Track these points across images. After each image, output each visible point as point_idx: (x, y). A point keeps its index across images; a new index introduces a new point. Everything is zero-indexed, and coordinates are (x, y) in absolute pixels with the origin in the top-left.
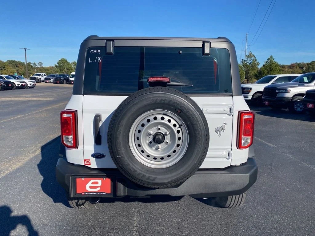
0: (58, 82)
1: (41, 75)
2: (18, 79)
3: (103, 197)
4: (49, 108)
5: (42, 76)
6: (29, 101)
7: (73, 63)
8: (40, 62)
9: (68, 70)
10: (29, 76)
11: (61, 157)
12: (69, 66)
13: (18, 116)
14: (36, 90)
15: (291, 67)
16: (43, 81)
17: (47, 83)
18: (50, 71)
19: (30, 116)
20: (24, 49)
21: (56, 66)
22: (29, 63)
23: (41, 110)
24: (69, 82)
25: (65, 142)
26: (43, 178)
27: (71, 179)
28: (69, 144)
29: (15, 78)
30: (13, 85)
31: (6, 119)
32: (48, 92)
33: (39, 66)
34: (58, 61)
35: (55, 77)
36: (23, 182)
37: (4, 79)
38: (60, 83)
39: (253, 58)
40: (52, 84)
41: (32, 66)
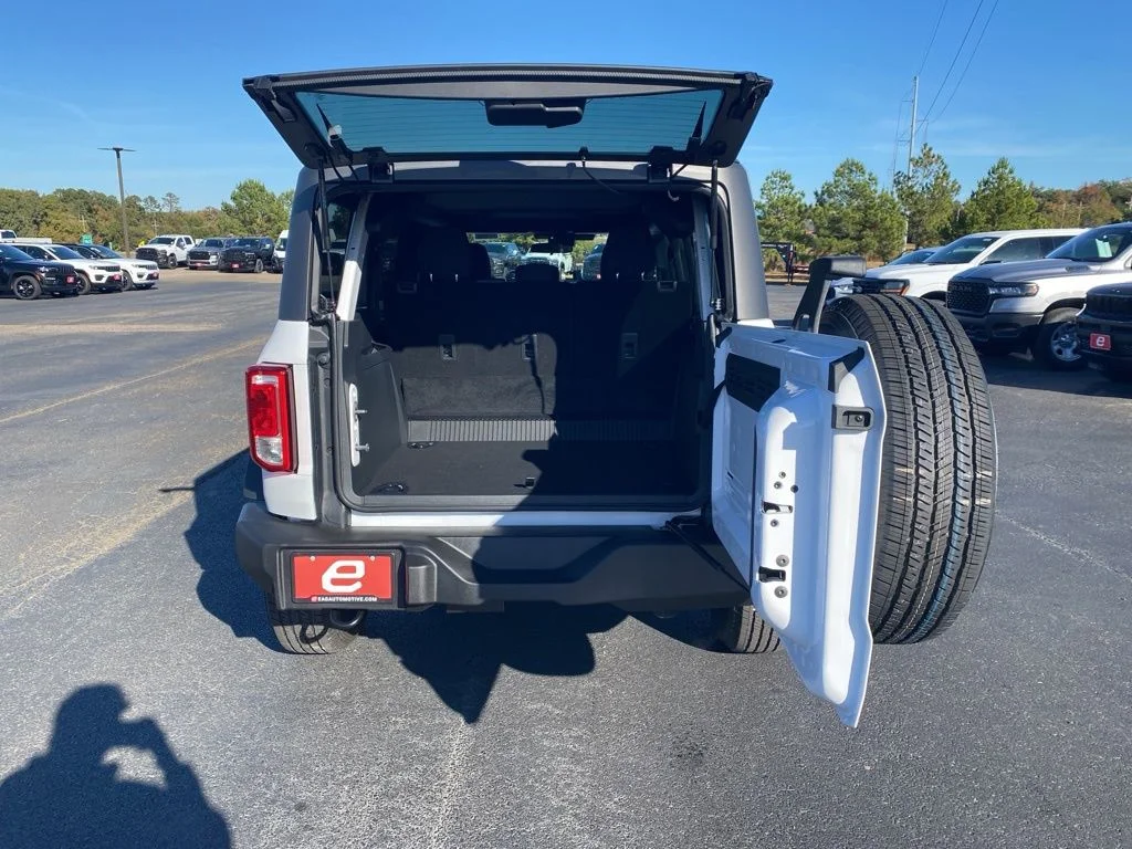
0: (236, 266)
1: (173, 240)
2: (97, 256)
3: (370, 608)
4: (207, 358)
5: (178, 245)
6: (140, 335)
7: (287, 197)
8: (170, 195)
9: (269, 220)
10: (133, 246)
11: (252, 501)
12: (274, 206)
13: (107, 388)
14: (160, 296)
15: (1083, 196)
16: (182, 264)
17: (195, 268)
18: (207, 225)
19: (146, 387)
20: (114, 149)
21: (227, 210)
22: (129, 199)
23: (180, 364)
24: (271, 264)
25: (259, 456)
26: (202, 571)
27: (280, 557)
28: (272, 461)
29: (86, 253)
30: (80, 279)
31: (69, 396)
32: (200, 301)
33: (166, 210)
34: (232, 188)
35: (224, 249)
36: (140, 584)
37: (50, 258)
38: (242, 270)
39: (935, 167)
40: (216, 273)
41: (141, 209)
